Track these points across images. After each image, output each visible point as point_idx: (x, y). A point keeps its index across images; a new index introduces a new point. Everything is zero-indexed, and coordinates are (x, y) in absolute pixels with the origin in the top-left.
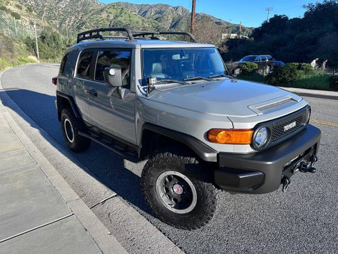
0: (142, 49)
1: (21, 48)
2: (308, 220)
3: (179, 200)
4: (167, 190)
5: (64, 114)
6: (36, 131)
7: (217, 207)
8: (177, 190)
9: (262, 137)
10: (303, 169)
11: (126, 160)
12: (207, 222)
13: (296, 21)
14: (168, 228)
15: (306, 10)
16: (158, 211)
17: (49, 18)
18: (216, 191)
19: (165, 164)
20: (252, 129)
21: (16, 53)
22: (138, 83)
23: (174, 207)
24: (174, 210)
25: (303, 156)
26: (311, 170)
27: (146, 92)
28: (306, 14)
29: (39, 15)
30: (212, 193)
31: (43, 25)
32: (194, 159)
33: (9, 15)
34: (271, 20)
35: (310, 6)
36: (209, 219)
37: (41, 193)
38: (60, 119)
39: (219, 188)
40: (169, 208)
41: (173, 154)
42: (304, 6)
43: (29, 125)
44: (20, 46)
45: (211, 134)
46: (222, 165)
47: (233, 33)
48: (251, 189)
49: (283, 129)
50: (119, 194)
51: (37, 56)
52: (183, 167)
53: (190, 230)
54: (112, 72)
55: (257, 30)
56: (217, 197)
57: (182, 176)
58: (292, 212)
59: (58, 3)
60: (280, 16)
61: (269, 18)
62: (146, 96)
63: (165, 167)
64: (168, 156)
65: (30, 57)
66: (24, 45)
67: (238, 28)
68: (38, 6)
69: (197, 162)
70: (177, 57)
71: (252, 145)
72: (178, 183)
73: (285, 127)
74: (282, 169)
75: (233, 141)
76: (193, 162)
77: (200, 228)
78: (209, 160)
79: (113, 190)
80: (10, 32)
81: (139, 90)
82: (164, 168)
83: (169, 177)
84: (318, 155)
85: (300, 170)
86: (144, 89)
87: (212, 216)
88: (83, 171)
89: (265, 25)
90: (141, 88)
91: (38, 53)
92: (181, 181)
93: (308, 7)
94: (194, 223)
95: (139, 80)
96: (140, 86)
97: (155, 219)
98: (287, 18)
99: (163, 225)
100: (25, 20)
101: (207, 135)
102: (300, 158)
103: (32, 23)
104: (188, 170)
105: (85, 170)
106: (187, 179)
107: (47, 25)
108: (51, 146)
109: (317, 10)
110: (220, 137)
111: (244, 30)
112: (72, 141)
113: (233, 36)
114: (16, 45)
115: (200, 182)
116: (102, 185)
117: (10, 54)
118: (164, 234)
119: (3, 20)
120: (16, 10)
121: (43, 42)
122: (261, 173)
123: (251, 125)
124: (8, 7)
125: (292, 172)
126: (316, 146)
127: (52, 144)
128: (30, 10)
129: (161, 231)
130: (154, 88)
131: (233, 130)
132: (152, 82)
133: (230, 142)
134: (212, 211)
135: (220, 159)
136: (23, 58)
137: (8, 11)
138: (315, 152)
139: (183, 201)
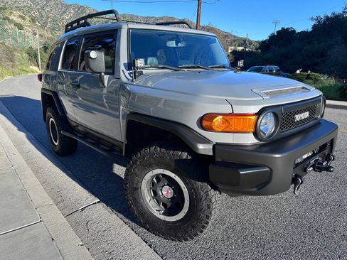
0: (129, 29)
1: (23, 58)
2: (324, 232)
3: (169, 205)
4: (155, 193)
5: (49, 114)
6: (22, 135)
7: (213, 212)
8: (167, 192)
9: (268, 125)
10: (318, 168)
11: (115, 165)
12: (202, 232)
13: (304, 34)
14: (155, 239)
15: (314, 23)
16: (143, 218)
17: (53, 29)
18: (212, 192)
19: (151, 160)
20: (256, 114)
21: (17, 63)
22: (122, 68)
23: (163, 214)
24: (162, 217)
25: (317, 153)
26: (328, 169)
27: (132, 77)
28: (314, 27)
29: (43, 26)
30: (207, 195)
31: (46, 35)
32: (186, 154)
33: (12, 25)
34: (278, 32)
35: (318, 19)
36: (204, 227)
37: (9, 197)
38: (46, 119)
39: (215, 188)
40: (157, 214)
41: (161, 148)
42: (312, 19)
43: (16, 128)
44: (21, 56)
45: (206, 121)
46: (218, 159)
47: (239, 46)
48: (255, 189)
49: (294, 119)
50: (102, 200)
51: (38, 66)
52: (173, 164)
53: (181, 241)
54: (93, 54)
55: (264, 42)
56: (213, 200)
57: (172, 175)
58: (304, 222)
59: (62, 14)
60: (287, 29)
61: (276, 30)
62: (132, 81)
63: (152, 164)
64: (155, 150)
65: (31, 67)
66: (25, 55)
67: (245, 41)
68: (42, 17)
69: (189, 157)
70: (172, 44)
71: (256, 134)
72: (168, 185)
73: (296, 116)
74: (292, 166)
75: (233, 129)
76: (184, 157)
77: (192, 239)
78: (203, 153)
79: (96, 196)
80: (12, 42)
81: (124, 75)
82: (150, 166)
83: (157, 177)
84: (334, 153)
85: (314, 169)
86: (130, 74)
87: (207, 223)
88: (65, 175)
89: (272, 37)
90: (127, 73)
91: (40, 63)
92: (171, 182)
93: (316, 20)
94: (186, 232)
95: (124, 64)
96: (125, 71)
97: (141, 229)
98: (294, 31)
99: (149, 235)
100: (28, 31)
101: (200, 122)
102: (314, 155)
103: (35, 34)
104: (179, 167)
105: (68, 175)
106: (177, 179)
107: (50, 35)
108: (35, 149)
109: (324, 22)
110: (216, 124)
111: (251, 43)
112: (56, 144)
113: (240, 48)
114: (17, 54)
115: (193, 181)
116: (84, 190)
117: (11, 63)
118: (150, 246)
119: (5, 30)
120: (19, 21)
121: (46, 52)
122: (268, 169)
123: (255, 109)
124: (11, 18)
125: (305, 170)
126: (332, 142)
127: (36, 147)
128: (33, 20)
129: (146, 242)
130: (141, 73)
131: (233, 115)
132: (139, 65)
133: (228, 129)
134: (208, 217)
135: (216, 151)
136: (24, 68)
137: (11, 21)
138: (331, 150)
139: (173, 206)
